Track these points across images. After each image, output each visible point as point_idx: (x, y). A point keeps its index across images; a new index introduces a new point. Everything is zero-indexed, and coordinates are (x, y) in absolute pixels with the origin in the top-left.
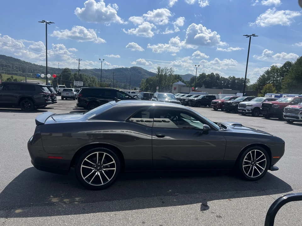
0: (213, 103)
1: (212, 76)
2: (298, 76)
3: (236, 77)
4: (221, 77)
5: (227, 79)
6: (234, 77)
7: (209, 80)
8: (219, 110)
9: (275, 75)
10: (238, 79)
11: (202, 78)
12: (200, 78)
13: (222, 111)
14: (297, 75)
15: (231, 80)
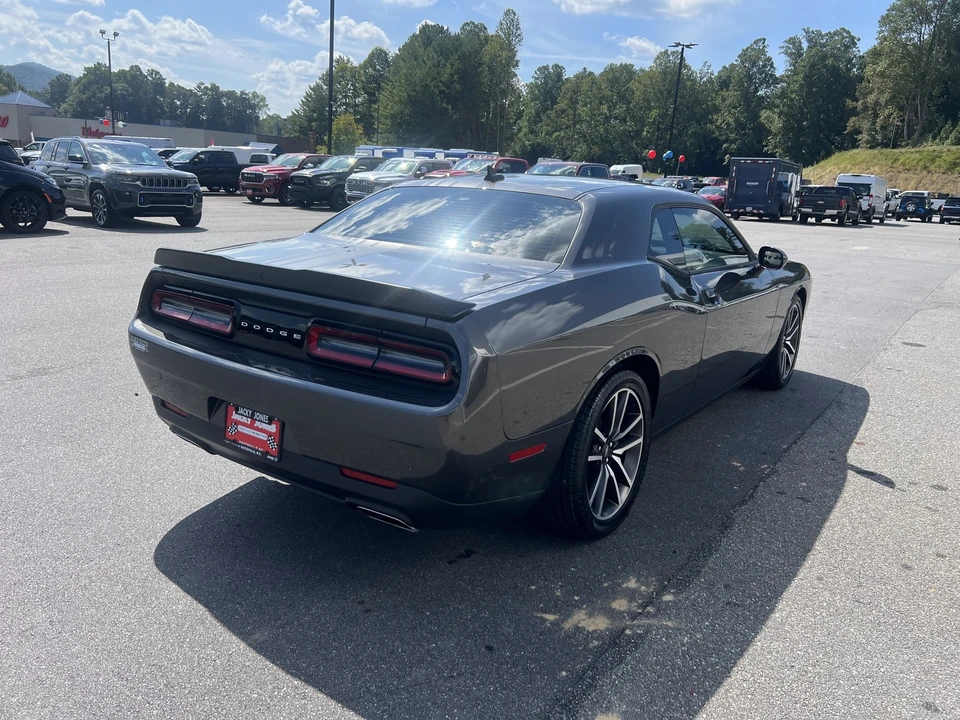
0: (244, 179)
1: (134, 76)
2: (414, 94)
3: (223, 88)
4: (172, 84)
5: (191, 91)
6: (215, 88)
7: (127, 91)
8: (266, 200)
9: (350, 89)
10: (231, 94)
11: (97, 82)
12: (90, 83)
13: (283, 204)
14: (412, 91)
15: (205, 97)
